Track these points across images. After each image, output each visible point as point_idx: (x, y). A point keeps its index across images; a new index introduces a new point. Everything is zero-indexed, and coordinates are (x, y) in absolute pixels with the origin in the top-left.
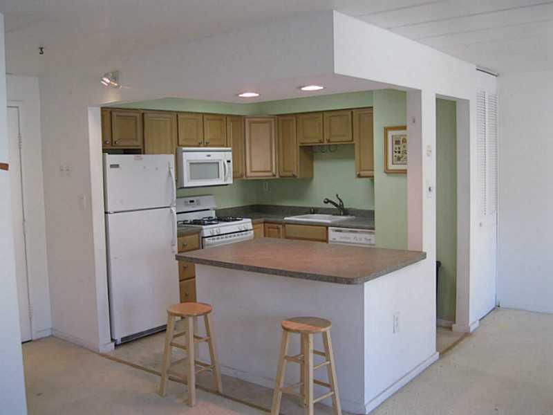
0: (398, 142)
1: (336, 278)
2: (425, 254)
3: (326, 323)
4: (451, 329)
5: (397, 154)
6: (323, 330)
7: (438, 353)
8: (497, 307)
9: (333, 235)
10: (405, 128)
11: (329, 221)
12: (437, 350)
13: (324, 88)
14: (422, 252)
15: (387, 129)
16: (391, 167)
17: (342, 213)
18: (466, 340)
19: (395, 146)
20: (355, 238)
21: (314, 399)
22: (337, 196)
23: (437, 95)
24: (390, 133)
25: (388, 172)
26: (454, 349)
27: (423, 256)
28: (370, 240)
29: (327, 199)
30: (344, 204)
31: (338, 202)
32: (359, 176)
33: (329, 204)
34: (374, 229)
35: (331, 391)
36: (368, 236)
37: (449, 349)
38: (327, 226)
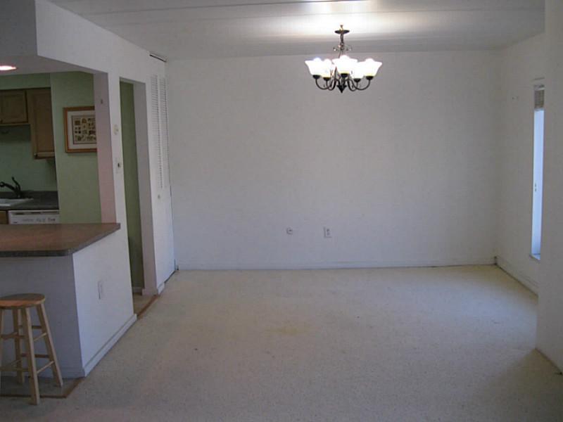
0: (77, 123)
1: (47, 252)
2: (119, 224)
3: (40, 297)
4: (141, 294)
5: (78, 134)
6: (38, 303)
7: (136, 315)
8: (177, 270)
9: (13, 218)
10: (92, 108)
11: (8, 205)
12: (135, 312)
13: (17, 68)
14: (116, 224)
15: (66, 110)
16: (72, 146)
17: (19, 196)
18: (156, 301)
19: (75, 126)
20: (37, 220)
21: (37, 370)
22: (13, 179)
23: (120, 78)
24: (70, 114)
25: (70, 152)
26: (148, 310)
27: (118, 226)
28: (54, 220)
29: (2, 183)
30: (21, 187)
31: (14, 185)
32: (37, 157)
33: (5, 187)
34: (58, 209)
35: (51, 361)
36: (52, 216)
37: (144, 310)
38: (6, 210)
